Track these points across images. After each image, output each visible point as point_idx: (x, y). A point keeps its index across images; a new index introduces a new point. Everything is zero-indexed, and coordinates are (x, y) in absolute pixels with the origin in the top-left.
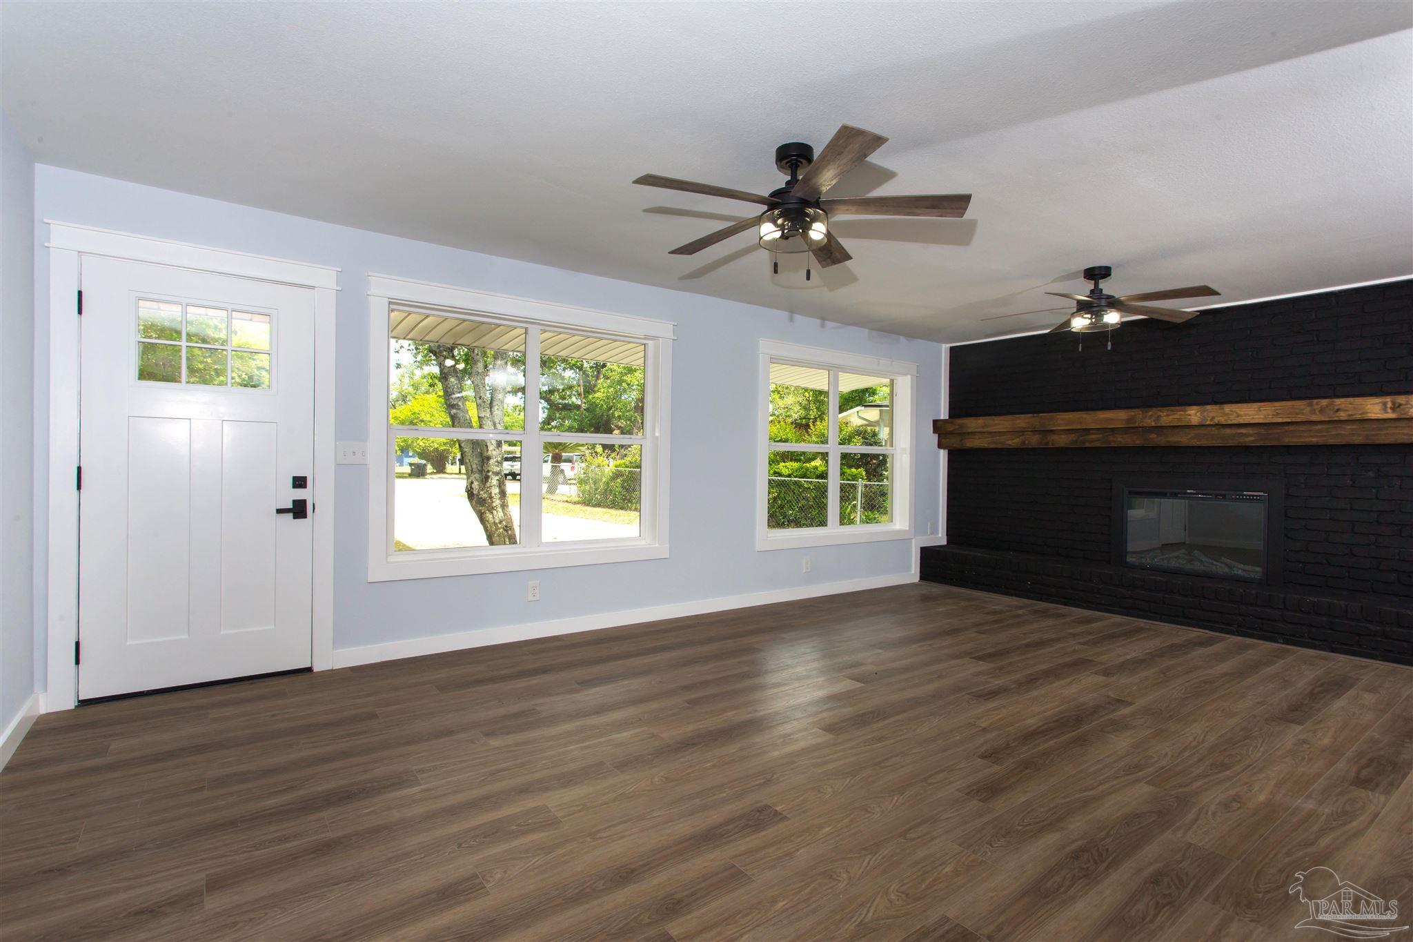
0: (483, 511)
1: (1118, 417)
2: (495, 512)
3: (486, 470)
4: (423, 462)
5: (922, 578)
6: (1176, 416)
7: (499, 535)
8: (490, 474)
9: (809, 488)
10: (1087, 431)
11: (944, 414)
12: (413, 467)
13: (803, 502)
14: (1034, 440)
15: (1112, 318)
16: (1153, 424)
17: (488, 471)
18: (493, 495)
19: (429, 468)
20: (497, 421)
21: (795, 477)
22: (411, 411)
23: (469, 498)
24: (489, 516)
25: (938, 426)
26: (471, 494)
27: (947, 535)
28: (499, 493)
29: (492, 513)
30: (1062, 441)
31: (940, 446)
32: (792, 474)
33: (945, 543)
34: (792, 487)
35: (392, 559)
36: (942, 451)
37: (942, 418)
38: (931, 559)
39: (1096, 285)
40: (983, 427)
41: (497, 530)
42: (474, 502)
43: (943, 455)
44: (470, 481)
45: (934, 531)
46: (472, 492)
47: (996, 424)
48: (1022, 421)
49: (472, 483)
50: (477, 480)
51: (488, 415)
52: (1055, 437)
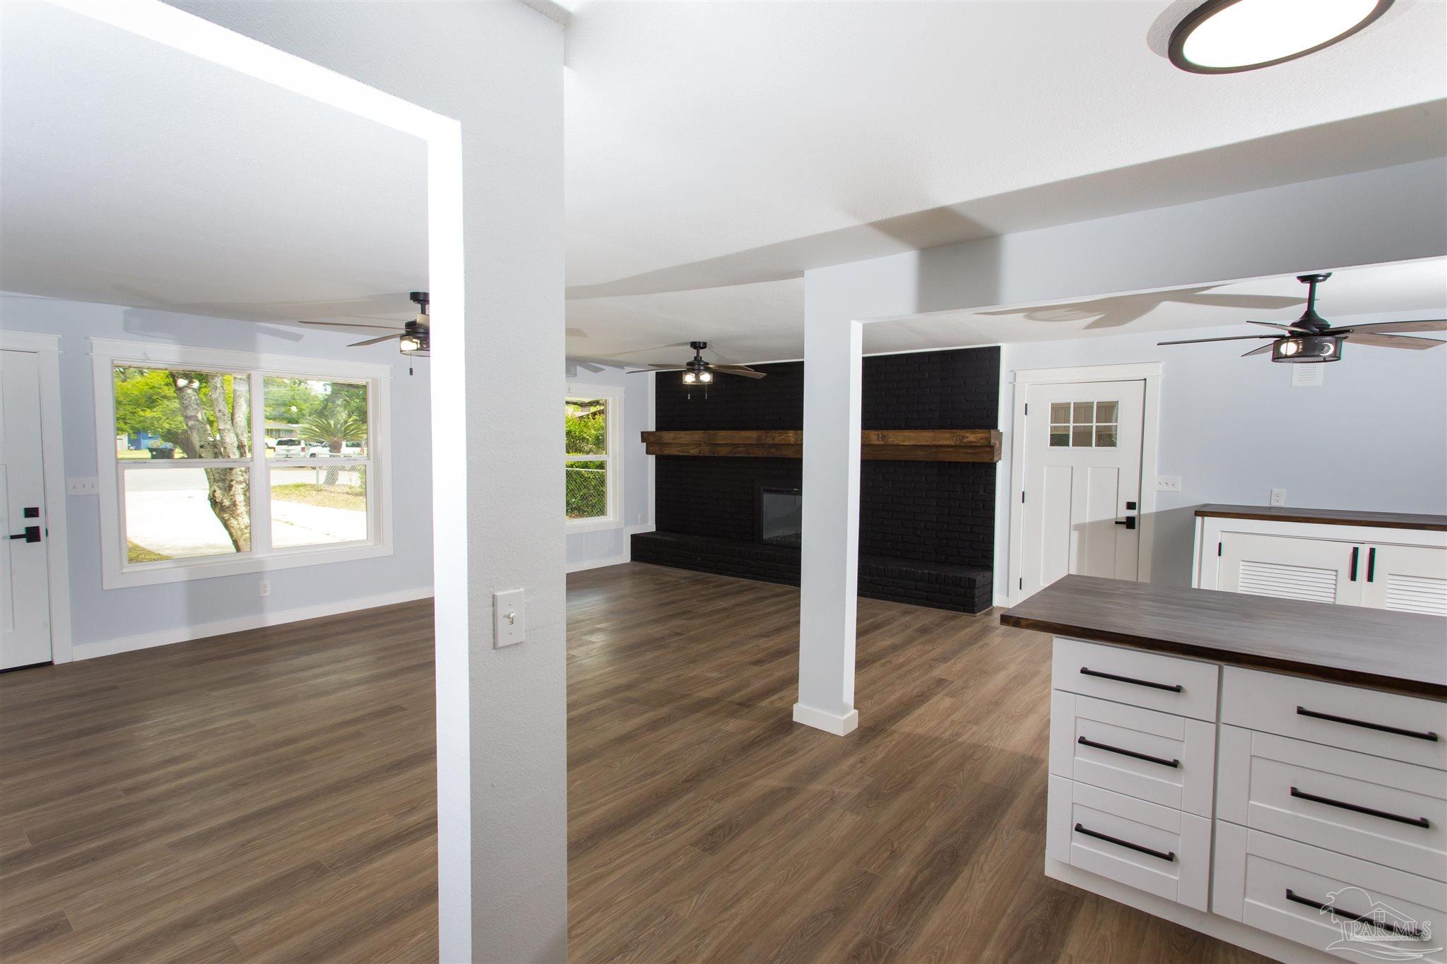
0: (227, 518)
1: (750, 436)
2: (239, 518)
3: (229, 480)
4: (169, 445)
5: (632, 559)
6: (783, 437)
7: (245, 540)
8: (233, 483)
9: (590, 477)
10: (737, 445)
11: (651, 427)
12: (154, 453)
13: (585, 491)
14: (706, 451)
15: (706, 378)
16: (771, 442)
17: (232, 481)
18: (237, 503)
19: (178, 453)
20: (240, 432)
21: (577, 467)
22: (148, 385)
23: (212, 506)
24: (233, 522)
25: (645, 436)
26: (214, 503)
27: (656, 523)
28: (245, 500)
29: (237, 519)
30: (723, 452)
31: (648, 452)
32: (574, 464)
33: (655, 530)
34: (574, 477)
35: (125, 570)
36: (650, 456)
37: (649, 430)
38: (640, 544)
39: (698, 353)
40: (673, 439)
41: (242, 534)
42: (217, 510)
43: (652, 459)
44: (212, 489)
45: (645, 521)
46: (215, 500)
47: (682, 438)
48: (698, 435)
49: (215, 491)
50: (220, 489)
51: (229, 427)
52: (719, 448)
